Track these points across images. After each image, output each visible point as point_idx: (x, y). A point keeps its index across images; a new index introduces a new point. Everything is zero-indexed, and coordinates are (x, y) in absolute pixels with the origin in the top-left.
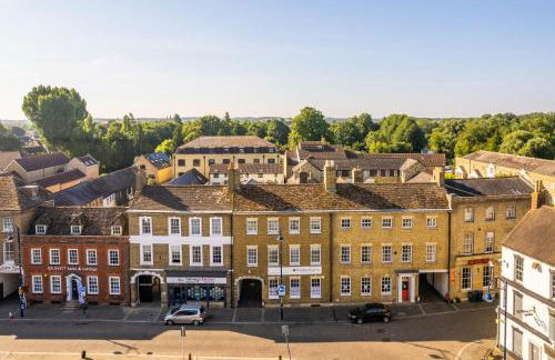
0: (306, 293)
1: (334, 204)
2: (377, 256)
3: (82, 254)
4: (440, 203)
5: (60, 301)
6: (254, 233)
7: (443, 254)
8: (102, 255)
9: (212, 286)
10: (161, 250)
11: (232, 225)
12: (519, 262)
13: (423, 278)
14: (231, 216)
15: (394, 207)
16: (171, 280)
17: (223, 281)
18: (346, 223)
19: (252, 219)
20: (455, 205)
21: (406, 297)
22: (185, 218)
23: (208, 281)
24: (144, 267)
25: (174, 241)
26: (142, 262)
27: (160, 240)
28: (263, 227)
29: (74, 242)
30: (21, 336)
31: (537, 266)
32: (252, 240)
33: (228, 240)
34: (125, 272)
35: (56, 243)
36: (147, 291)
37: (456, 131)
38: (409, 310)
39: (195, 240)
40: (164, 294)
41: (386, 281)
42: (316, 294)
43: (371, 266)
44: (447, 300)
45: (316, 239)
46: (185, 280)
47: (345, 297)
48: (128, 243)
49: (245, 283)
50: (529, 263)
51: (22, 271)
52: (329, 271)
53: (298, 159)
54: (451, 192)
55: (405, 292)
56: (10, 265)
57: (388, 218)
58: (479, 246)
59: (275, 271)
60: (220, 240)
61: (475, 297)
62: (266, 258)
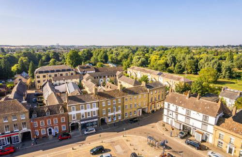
0: (117, 118)
1: (123, 95)
2: (133, 106)
3: (52, 121)
4: (146, 91)
5: (45, 137)
6: (104, 105)
7: (147, 103)
8: (59, 120)
9: (93, 122)
10: (78, 115)
11: (99, 104)
12: (169, 105)
13: (143, 109)
14: (98, 102)
15: (137, 94)
16: (82, 123)
17: (96, 120)
18: (126, 99)
19: (104, 102)
20: (150, 91)
21: (139, 115)
22: (85, 104)
23: (93, 120)
24: (74, 121)
25: (82, 112)
26: (73, 119)
27: (78, 112)
28: (107, 104)
29: (48, 118)
31: (173, 106)
32: (104, 107)
33: (98, 109)
34: (67, 122)
35: (43, 119)
36: (74, 127)
37: (117, 55)
38: (141, 117)
39: (89, 110)
40: (80, 127)
41: (135, 111)
42: (120, 118)
43: (132, 109)
44: (147, 113)
45: (120, 104)
46: (86, 122)
47: (126, 117)
48: (68, 115)
49: (102, 119)
50: (171, 105)
51: (30, 130)
52: (123, 112)
53: (79, 72)
54: (148, 88)
55: (139, 113)
56: (25, 130)
57: (135, 97)
58: (153, 100)
59: (110, 114)
60: (95, 109)
61: (153, 111)
62: (107, 111)
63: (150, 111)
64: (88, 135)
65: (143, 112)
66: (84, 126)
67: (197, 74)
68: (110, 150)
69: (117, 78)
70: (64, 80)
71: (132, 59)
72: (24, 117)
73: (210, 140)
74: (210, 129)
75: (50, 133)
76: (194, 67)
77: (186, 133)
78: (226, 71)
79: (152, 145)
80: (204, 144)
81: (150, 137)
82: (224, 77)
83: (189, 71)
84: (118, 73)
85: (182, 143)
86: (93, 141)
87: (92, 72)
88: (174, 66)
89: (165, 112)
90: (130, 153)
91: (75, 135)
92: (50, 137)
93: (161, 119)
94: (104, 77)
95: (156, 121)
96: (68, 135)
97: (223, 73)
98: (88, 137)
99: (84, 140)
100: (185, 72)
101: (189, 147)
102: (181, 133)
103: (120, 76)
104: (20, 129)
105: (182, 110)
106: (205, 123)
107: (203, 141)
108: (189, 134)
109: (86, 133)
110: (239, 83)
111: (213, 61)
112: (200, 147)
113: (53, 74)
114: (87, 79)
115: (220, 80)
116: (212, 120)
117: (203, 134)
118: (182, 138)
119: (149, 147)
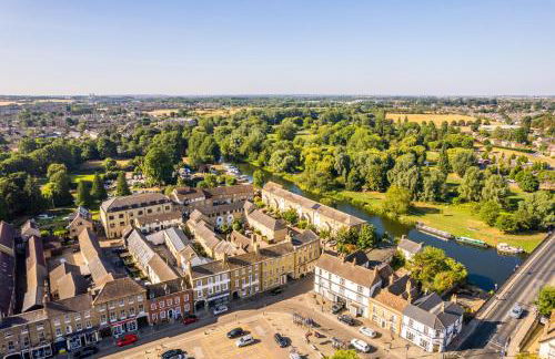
0: (254, 290)
1: (261, 259)
2: (274, 272)
3: (173, 301)
4: (291, 250)
5: (165, 321)
6: (238, 276)
7: (293, 266)
8: (182, 299)
9: (223, 298)
10: (205, 291)
11: (230, 275)
12: (321, 271)
13: (288, 275)
14: (230, 272)
15: (279, 255)
16: (209, 300)
17: (228, 294)
18: (266, 265)
19: (236, 270)
20: (297, 250)
21: (283, 282)
22: (214, 277)
23: (222, 296)
24: (199, 298)
25: (210, 286)
26: (199, 296)
27: (205, 287)
28: (240, 273)
29: (169, 297)
30: (170, 336)
31: (326, 272)
32: (237, 278)
33: (229, 280)
34: (192, 300)
36: (200, 305)
38: (286, 286)
39: (218, 283)
40: (207, 305)
41: (277, 279)
42: (257, 289)
43: (273, 276)
44: (294, 280)
45: (257, 272)
46: (214, 298)
47: (266, 287)
48: (192, 291)
49: (234, 293)
50: (323, 271)
51: (147, 314)
52: (261, 281)
53: (178, 200)
54: (294, 244)
55: (283, 280)
56: (142, 314)
57: (277, 259)
58: (303, 260)
59: (244, 286)
60: (226, 281)
61: (302, 276)
62: (241, 282)
63: (298, 276)
64: (219, 315)
65: (289, 278)
66: (212, 304)
67: (384, 191)
68: (249, 333)
69: (246, 213)
70: (158, 223)
71: (268, 157)
72: (140, 299)
73: (366, 314)
74: (365, 301)
75: (171, 315)
76: (379, 178)
77: (340, 307)
78: (431, 189)
79: (299, 323)
80: (359, 318)
81: (296, 315)
82: (427, 199)
83: (372, 186)
84: (248, 205)
85: (334, 319)
86: (228, 322)
87: (200, 199)
88: (347, 174)
89: (317, 279)
90: (273, 334)
91: (202, 315)
92: (172, 321)
93: (312, 288)
94: (225, 213)
95: (305, 292)
96: (195, 317)
97: (426, 192)
98: (220, 318)
99: (216, 321)
100: (365, 187)
101: (341, 323)
102: (335, 307)
103: (251, 211)
104: (137, 314)
105: (336, 279)
106: (360, 295)
107: (359, 315)
108: (344, 308)
109: (216, 312)
110: (446, 213)
111: (410, 171)
112: (353, 323)
113: (135, 211)
114: (198, 221)
115: (419, 204)
116: (367, 291)
117: (358, 308)
118: (335, 313)
119: (295, 326)
